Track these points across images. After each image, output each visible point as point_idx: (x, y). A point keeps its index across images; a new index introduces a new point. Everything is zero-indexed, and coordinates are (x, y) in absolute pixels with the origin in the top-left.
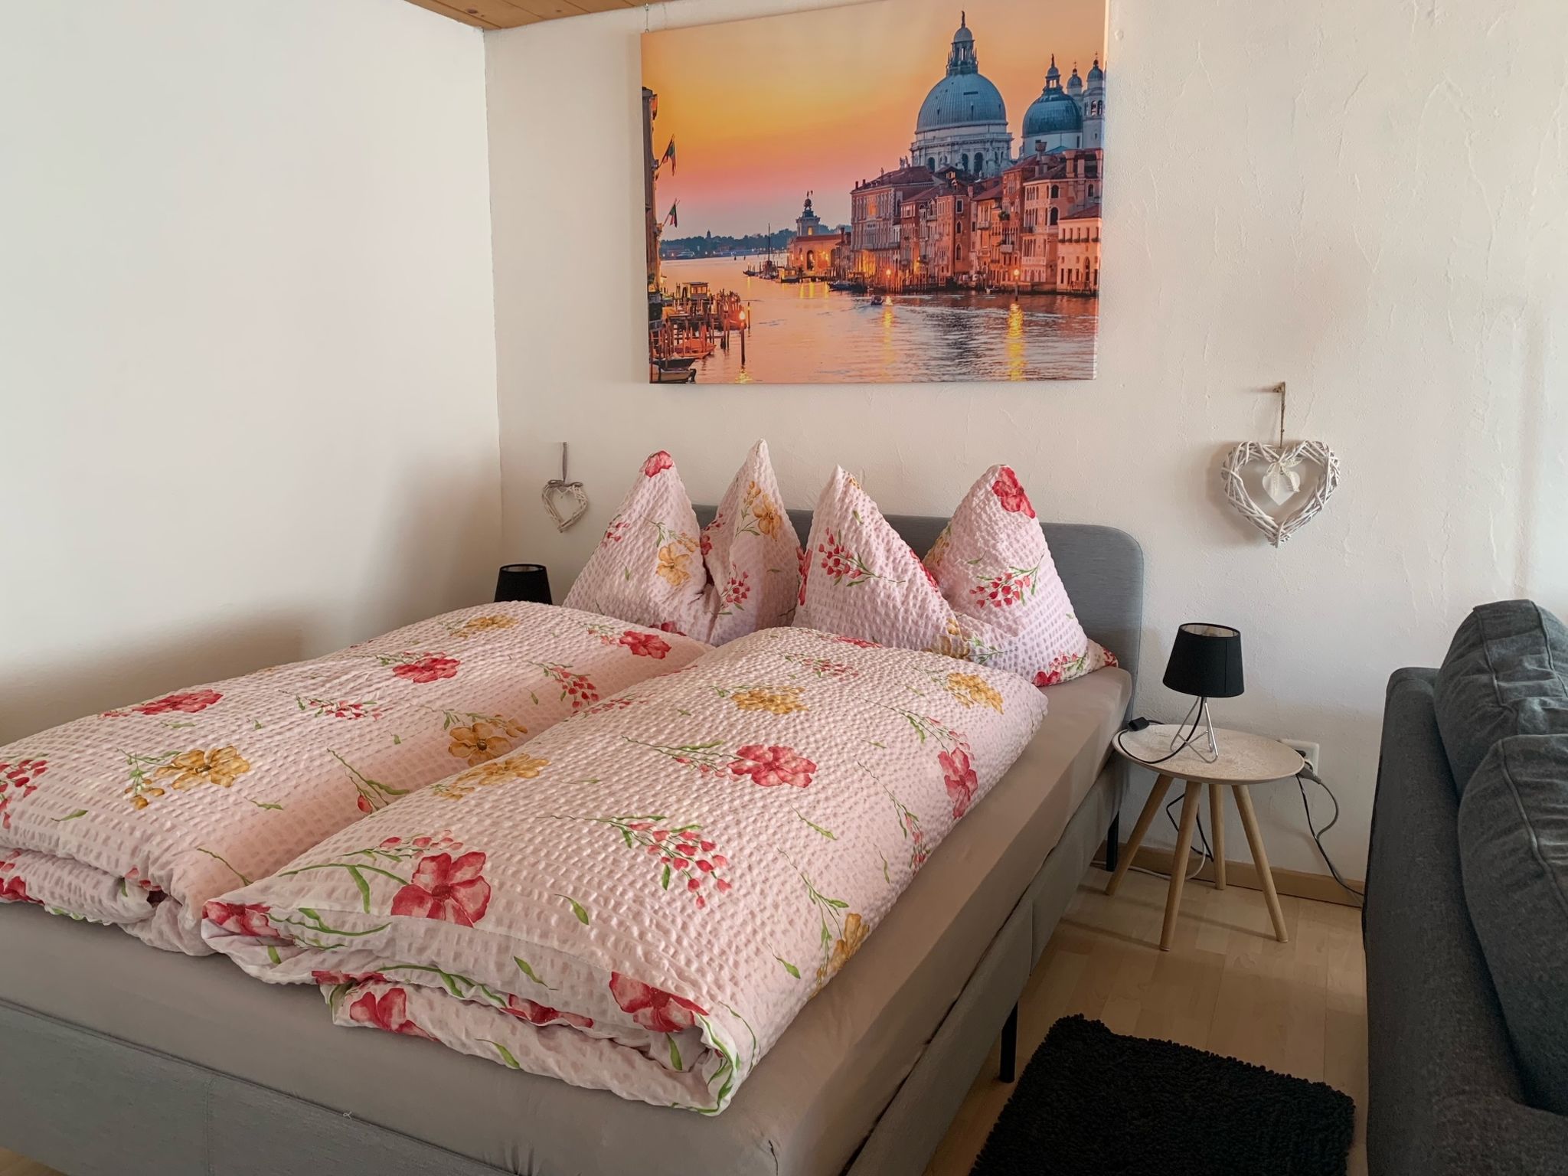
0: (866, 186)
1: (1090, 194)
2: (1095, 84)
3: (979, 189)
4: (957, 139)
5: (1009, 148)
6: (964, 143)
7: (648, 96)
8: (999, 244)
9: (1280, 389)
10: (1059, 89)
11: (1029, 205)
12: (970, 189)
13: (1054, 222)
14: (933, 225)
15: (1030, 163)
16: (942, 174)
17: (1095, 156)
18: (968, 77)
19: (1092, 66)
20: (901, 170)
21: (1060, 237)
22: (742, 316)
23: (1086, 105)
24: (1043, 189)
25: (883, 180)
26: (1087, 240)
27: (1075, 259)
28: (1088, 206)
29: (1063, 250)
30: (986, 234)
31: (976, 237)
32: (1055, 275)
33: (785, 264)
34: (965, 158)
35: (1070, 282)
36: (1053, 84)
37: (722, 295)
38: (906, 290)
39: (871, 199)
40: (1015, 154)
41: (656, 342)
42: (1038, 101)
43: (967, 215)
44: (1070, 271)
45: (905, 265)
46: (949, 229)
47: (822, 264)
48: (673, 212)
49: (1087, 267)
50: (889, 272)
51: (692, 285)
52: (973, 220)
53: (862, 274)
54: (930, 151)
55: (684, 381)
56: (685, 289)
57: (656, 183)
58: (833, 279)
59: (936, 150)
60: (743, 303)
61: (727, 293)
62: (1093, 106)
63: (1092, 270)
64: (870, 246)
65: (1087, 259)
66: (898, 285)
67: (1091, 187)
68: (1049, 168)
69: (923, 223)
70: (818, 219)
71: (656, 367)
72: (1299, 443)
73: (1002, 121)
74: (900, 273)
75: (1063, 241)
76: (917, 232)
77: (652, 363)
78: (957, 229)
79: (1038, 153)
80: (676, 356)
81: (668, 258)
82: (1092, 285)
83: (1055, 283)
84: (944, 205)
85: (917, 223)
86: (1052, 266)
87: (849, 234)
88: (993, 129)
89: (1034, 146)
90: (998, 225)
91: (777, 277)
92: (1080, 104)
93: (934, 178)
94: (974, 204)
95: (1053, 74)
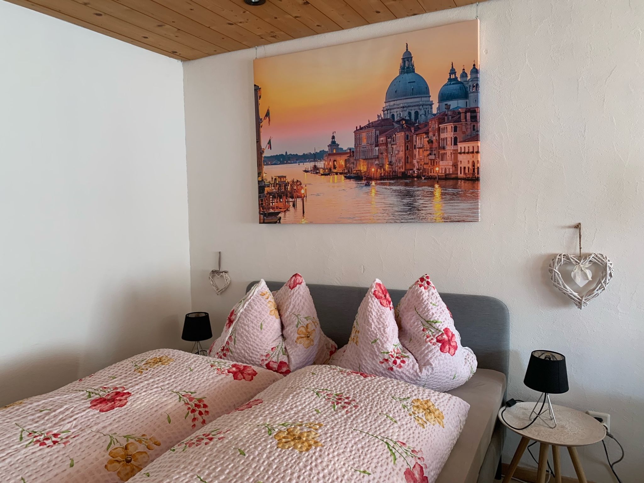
0: (361, 128)
1: (474, 130)
2: (474, 76)
3: (417, 129)
4: (406, 105)
5: (431, 108)
6: (409, 106)
7: (257, 89)
8: (428, 155)
9: (578, 226)
10: (456, 78)
11: (443, 136)
12: (412, 129)
13: (455, 144)
14: (394, 147)
15: (443, 115)
16: (398, 122)
17: (475, 110)
18: (410, 75)
19: (472, 67)
20: (378, 120)
21: (459, 151)
22: (303, 191)
23: (470, 86)
24: (449, 128)
25: (370, 126)
26: (473, 152)
27: (467, 162)
28: (473, 136)
29: (460, 157)
30: (421, 150)
31: (416, 152)
32: (457, 170)
33: (323, 167)
34: (410, 114)
35: (465, 173)
36: (453, 76)
37: (293, 182)
38: (382, 178)
39: (364, 135)
40: (435, 111)
41: (262, 204)
42: (445, 85)
43: (411, 141)
44: (465, 168)
45: (381, 166)
46: (403, 148)
47: (340, 166)
48: (269, 143)
49: (474, 166)
50: (373, 170)
51: (279, 177)
52: (414, 143)
53: (360, 171)
54: (392, 111)
55: (276, 223)
56: (275, 179)
57: (262, 130)
58: (346, 173)
59: (395, 110)
60: (303, 185)
61: (295, 180)
62: (474, 87)
63: (476, 167)
64: (364, 157)
65: (473, 162)
66: (378, 175)
67: (474, 126)
68: (452, 117)
69: (389, 146)
70: (338, 145)
71: (262, 216)
72: (591, 255)
73: (428, 95)
74: (379, 170)
75: (460, 153)
76: (387, 150)
77: (260, 214)
78: (407, 148)
79: (447, 110)
80: (271, 211)
81: (267, 164)
82: (476, 175)
83: (457, 174)
84: (400, 137)
85: (387, 146)
86: (455, 165)
87: (353, 152)
88: (424, 99)
89: (444, 106)
90: (427, 146)
91: (319, 173)
92: (467, 86)
93: (394, 124)
94: (414, 136)
95: (453, 72)
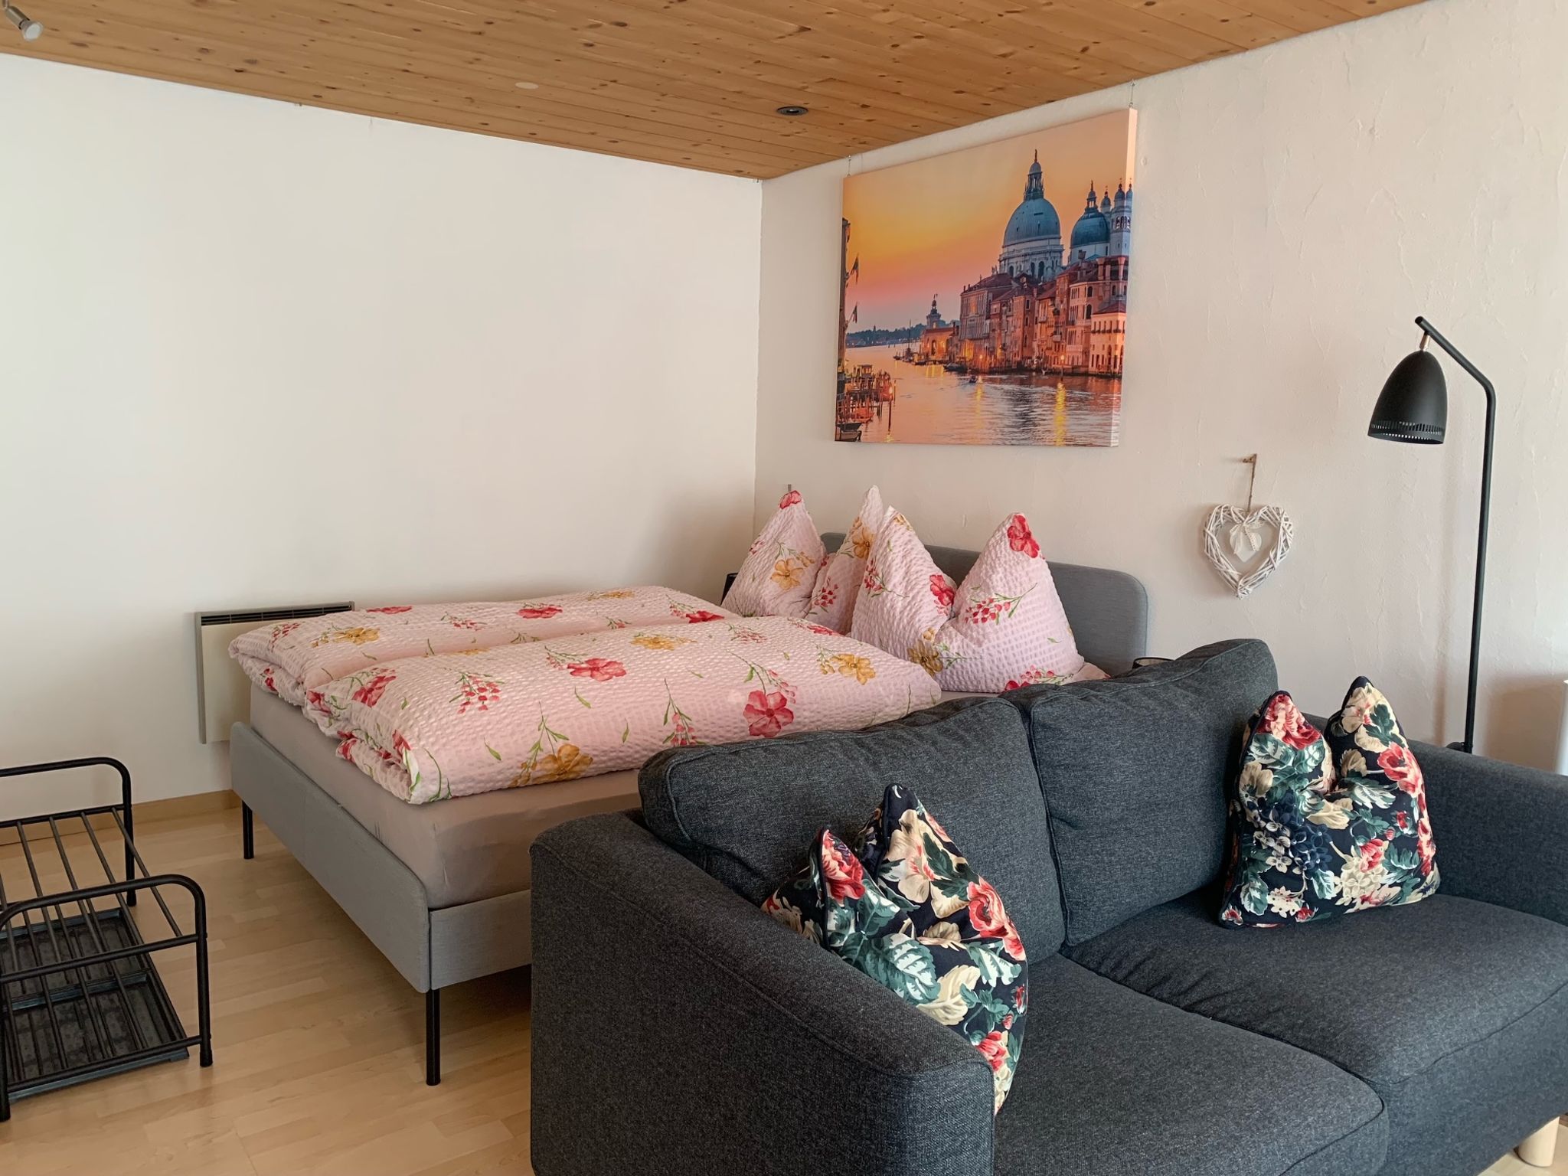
0: (970, 289)
1: (1114, 293)
2: (1119, 203)
3: (1041, 291)
4: (1029, 251)
5: (1061, 257)
6: (1032, 254)
7: (846, 225)
8: (1052, 335)
9: (1252, 460)
10: (1096, 207)
11: (1073, 303)
12: (1035, 290)
13: (1089, 317)
14: (1010, 319)
15: (1075, 269)
16: (1018, 279)
17: (1117, 261)
18: (1037, 202)
19: (1118, 189)
20: (992, 276)
21: (1093, 329)
22: (891, 391)
23: (1113, 221)
24: (1082, 289)
25: (979, 286)
26: (1110, 331)
27: (1101, 347)
28: (1112, 303)
29: (1095, 339)
30: (1044, 326)
31: (1038, 328)
32: (1088, 361)
33: (918, 351)
34: (1033, 265)
35: (1098, 366)
36: (1092, 205)
37: (880, 375)
38: (991, 372)
39: (973, 300)
40: (1065, 263)
41: (840, 409)
42: (1082, 219)
43: (1032, 311)
44: (1098, 356)
45: (991, 352)
46: (1020, 323)
47: (940, 351)
48: (855, 312)
49: (1110, 354)
50: (981, 357)
51: (863, 367)
52: (1036, 315)
53: (964, 358)
54: (1011, 261)
55: (854, 440)
56: (859, 370)
57: (847, 290)
58: (946, 362)
59: (1014, 260)
60: (892, 381)
61: (883, 373)
62: (1118, 221)
63: (1113, 356)
64: (970, 336)
65: (1110, 347)
66: (986, 367)
67: (1114, 287)
68: (1087, 272)
69: (1004, 317)
70: (940, 316)
71: (839, 428)
72: (1261, 507)
73: (1057, 236)
74: (988, 358)
75: (1094, 332)
76: (1000, 325)
77: (837, 425)
78: (1026, 324)
79: (1080, 260)
80: (851, 421)
81: (850, 346)
82: (1112, 368)
83: (1088, 366)
84: (1018, 302)
85: (1001, 318)
86: (1086, 353)
87: (958, 327)
88: (1052, 242)
89: (1077, 254)
90: (1052, 319)
91: (913, 360)
92: (1109, 220)
93: (1012, 282)
94: (1037, 303)
95: (1092, 197)
